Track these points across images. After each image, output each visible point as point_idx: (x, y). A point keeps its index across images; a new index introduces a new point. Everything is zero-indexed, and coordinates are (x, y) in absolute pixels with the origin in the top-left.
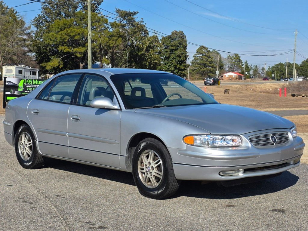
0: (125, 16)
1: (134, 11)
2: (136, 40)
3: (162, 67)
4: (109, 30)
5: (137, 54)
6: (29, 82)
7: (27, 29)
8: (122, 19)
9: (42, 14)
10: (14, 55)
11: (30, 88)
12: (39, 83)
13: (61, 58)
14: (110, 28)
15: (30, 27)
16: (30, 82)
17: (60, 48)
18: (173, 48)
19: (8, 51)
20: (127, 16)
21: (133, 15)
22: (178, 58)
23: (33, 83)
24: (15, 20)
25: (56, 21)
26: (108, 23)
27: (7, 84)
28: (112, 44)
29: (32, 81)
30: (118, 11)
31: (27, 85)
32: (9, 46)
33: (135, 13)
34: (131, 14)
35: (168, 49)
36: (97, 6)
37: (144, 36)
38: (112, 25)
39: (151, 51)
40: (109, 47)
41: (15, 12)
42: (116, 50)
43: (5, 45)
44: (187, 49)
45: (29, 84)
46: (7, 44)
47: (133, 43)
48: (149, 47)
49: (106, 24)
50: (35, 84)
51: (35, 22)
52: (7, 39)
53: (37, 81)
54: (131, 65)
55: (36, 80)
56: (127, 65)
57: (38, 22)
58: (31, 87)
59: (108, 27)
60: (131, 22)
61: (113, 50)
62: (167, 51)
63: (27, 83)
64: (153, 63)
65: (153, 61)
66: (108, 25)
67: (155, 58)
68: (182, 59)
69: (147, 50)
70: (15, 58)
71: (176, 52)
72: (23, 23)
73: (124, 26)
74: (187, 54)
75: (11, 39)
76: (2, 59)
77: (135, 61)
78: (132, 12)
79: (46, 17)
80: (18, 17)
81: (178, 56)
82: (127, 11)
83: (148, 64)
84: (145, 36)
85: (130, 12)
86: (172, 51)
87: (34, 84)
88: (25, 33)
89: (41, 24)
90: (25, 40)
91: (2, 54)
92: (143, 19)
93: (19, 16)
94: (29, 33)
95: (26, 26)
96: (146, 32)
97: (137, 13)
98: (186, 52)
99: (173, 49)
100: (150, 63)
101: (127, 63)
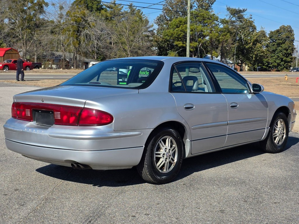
0: (235, 13)
1: (243, 9)
2: (245, 35)
3: (269, 60)
4: (219, 26)
5: (245, 47)
7: (149, 28)
8: (232, 16)
9: (163, 13)
10: (139, 49)
13: (177, 52)
14: (220, 25)
15: (153, 26)
17: (176, 43)
18: (280, 41)
19: (134, 46)
20: (237, 13)
21: (242, 12)
22: (285, 51)
24: (141, 19)
25: (174, 20)
26: (219, 20)
27: (119, 73)
28: (222, 39)
30: (228, 9)
32: (135, 42)
33: (244, 11)
34: (240, 11)
35: (276, 42)
36: (211, 5)
37: (252, 32)
38: (223, 22)
39: (258, 45)
40: (219, 42)
41: (141, 12)
42: (225, 44)
43: (132, 41)
44: (294, 42)
46: (134, 40)
47: (241, 38)
48: (256, 41)
49: (217, 21)
51: (157, 21)
52: (134, 35)
57: (160, 20)
59: (218, 24)
60: (240, 18)
61: (222, 44)
62: (274, 45)
64: (259, 55)
65: (260, 53)
66: (218, 22)
68: (289, 51)
69: (254, 44)
70: (140, 51)
71: (283, 45)
72: (147, 22)
73: (234, 22)
74: (294, 47)
75: (137, 36)
76: (130, 53)
77: (243, 53)
78: (241, 9)
79: (166, 16)
80: (143, 16)
81: (285, 49)
82: (237, 8)
83: (254, 56)
84: (253, 31)
85: (240, 9)
86: (279, 45)
88: (149, 30)
89: (162, 23)
90: (148, 36)
91: (130, 48)
92: (251, 16)
93: (144, 16)
94: (152, 31)
95: (150, 24)
96: (254, 28)
97: (246, 10)
98: (293, 45)
99: (280, 43)
100: (256, 55)
101: (235, 56)
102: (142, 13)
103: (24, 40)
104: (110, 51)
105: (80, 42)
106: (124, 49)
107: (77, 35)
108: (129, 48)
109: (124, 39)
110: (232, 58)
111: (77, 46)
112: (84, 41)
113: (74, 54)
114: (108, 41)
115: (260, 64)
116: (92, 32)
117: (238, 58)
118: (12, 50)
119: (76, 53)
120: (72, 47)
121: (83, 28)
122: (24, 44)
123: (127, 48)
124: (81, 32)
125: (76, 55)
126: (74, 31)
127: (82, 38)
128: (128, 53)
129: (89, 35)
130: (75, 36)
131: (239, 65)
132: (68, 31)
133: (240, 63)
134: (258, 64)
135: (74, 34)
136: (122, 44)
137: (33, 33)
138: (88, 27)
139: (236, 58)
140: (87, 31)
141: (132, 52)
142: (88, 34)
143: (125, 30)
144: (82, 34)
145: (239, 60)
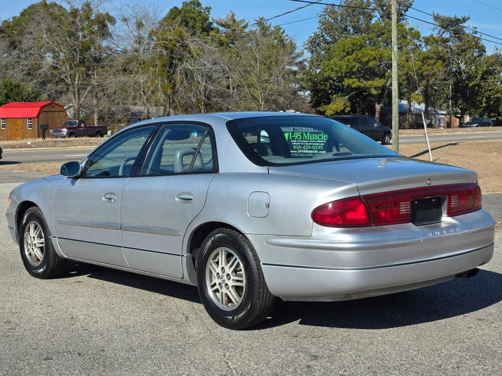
0: (448, 25)
1: (463, 16)
2: (466, 63)
4: (421, 49)
5: (467, 85)
6: (297, 137)
7: (298, 56)
8: (443, 30)
9: (320, 30)
10: (279, 95)
11: (298, 145)
12: (312, 137)
13: (348, 96)
14: (423, 46)
15: (302, 53)
16: (299, 137)
17: (347, 82)
19: (271, 90)
20: (453, 25)
21: (462, 23)
23: (302, 138)
24: (281, 41)
25: (340, 41)
26: (421, 38)
27: (262, 140)
28: (427, 71)
29: (302, 135)
30: (437, 18)
31: (294, 141)
32: (272, 82)
33: (465, 20)
34: (457, 21)
36: (403, 12)
37: (478, 56)
38: (427, 41)
39: (490, 80)
40: (422, 77)
41: (282, 31)
42: (432, 81)
43: (267, 81)
45: (296, 140)
46: (270, 80)
47: (459, 68)
48: (488, 73)
49: (418, 39)
50: (307, 140)
51: (310, 44)
52: (270, 71)
53: (310, 134)
54: (456, 103)
55: (308, 133)
56: (450, 104)
57: (314, 44)
58: (300, 145)
59: (420, 45)
60: (458, 33)
61: (427, 80)
63: (293, 139)
64: (494, 98)
65: (494, 95)
66: (421, 41)
67: (497, 89)
69: (483, 78)
70: (281, 99)
72: (293, 47)
73: (447, 41)
75: (275, 72)
76: (263, 103)
77: (464, 96)
78: (459, 18)
79: (325, 36)
80: (285, 38)
82: (452, 16)
83: (484, 100)
84: (481, 55)
85: (457, 18)
87: (305, 140)
88: (296, 62)
89: (317, 48)
90: (295, 73)
91: (263, 94)
92: (476, 28)
93: (287, 37)
94: (301, 62)
95: (297, 51)
96: (482, 50)
97: (468, 19)
100: (488, 99)
101: (450, 101)
102: (284, 31)
103: (75, 88)
104: (227, 100)
105: (175, 85)
106: (252, 96)
107: (169, 72)
108: (261, 94)
109: (253, 79)
110: (445, 105)
111: (169, 91)
112: (182, 82)
113: (165, 107)
114: (225, 83)
115: (493, 114)
116: (196, 66)
117: (455, 104)
118: (53, 104)
119: (168, 106)
120: (160, 96)
121: (179, 60)
122: (75, 94)
123: (257, 93)
124: (176, 66)
125: (168, 110)
126: (164, 65)
127: (178, 77)
128: (261, 102)
129: (191, 72)
130: (166, 74)
131: (457, 117)
132: (153, 66)
133: (458, 113)
134: (489, 113)
135: (163, 72)
136: (249, 87)
137: (90, 72)
138: (189, 58)
139: (452, 104)
140: (186, 65)
141: (266, 101)
142: (189, 69)
143: (253, 63)
144: (178, 69)
145: (457, 108)
